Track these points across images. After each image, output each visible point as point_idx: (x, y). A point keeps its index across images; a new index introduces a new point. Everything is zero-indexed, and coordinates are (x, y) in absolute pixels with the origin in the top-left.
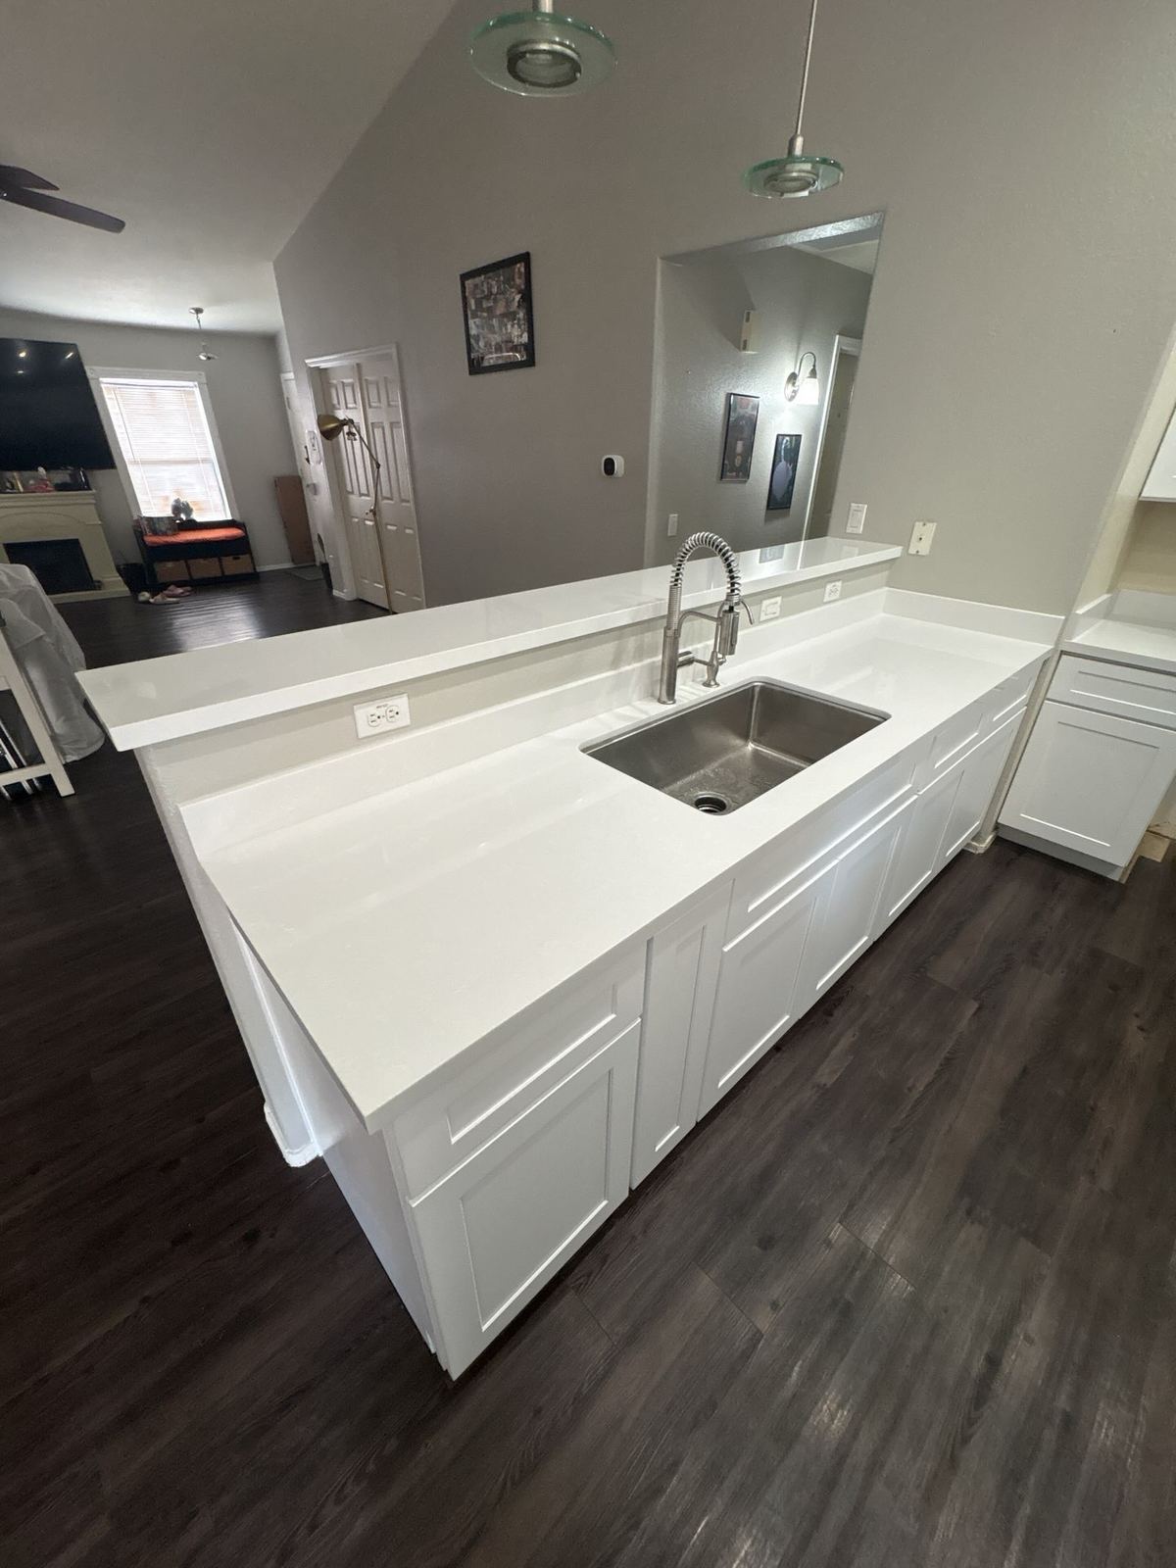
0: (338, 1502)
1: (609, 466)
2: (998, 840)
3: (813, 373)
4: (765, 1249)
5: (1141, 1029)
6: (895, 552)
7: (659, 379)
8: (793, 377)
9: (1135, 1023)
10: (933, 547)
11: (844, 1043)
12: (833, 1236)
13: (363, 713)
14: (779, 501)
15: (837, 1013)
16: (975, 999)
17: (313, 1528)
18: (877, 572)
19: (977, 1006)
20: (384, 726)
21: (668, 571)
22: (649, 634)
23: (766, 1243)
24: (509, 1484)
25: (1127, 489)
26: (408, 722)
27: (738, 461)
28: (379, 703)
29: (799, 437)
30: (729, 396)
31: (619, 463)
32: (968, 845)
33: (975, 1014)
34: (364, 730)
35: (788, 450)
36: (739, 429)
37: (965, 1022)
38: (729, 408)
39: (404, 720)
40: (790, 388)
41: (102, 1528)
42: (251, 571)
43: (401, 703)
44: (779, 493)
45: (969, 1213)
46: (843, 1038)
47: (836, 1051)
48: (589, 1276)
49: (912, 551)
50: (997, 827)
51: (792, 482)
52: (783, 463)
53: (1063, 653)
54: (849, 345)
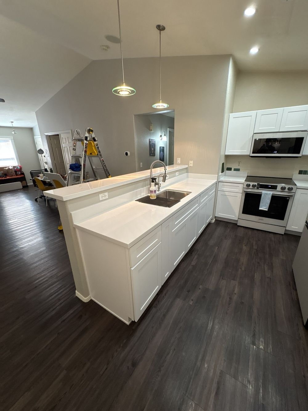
0: (116, 352)
1: (127, 154)
2: (216, 220)
3: (165, 135)
4: (188, 292)
5: (245, 246)
6: (187, 166)
7: (135, 137)
8: (161, 136)
9: (244, 245)
10: (193, 165)
11: (196, 257)
12: (200, 287)
13: (101, 195)
14: (162, 159)
15: (193, 253)
16: (217, 246)
17: (112, 358)
18: (184, 170)
19: (217, 247)
20: (104, 198)
21: (149, 170)
22: (147, 182)
23: (189, 291)
24: (150, 339)
25: (222, 153)
26: (108, 198)
27: (153, 152)
28: (103, 194)
29: (164, 147)
30: (149, 139)
31: (129, 153)
32: (210, 221)
33: (218, 249)
34: (101, 199)
35: (162, 150)
36: (152, 146)
37: (216, 250)
38: (150, 142)
39: (107, 197)
40: (161, 138)
41: (65, 372)
42: (26, 185)
43: (106, 194)
44: (162, 158)
45: (222, 279)
46: (195, 257)
47: (194, 259)
48: (157, 304)
49: (190, 166)
50: (215, 217)
51: (164, 156)
52: (162, 152)
53: (219, 182)
54: (171, 130)
